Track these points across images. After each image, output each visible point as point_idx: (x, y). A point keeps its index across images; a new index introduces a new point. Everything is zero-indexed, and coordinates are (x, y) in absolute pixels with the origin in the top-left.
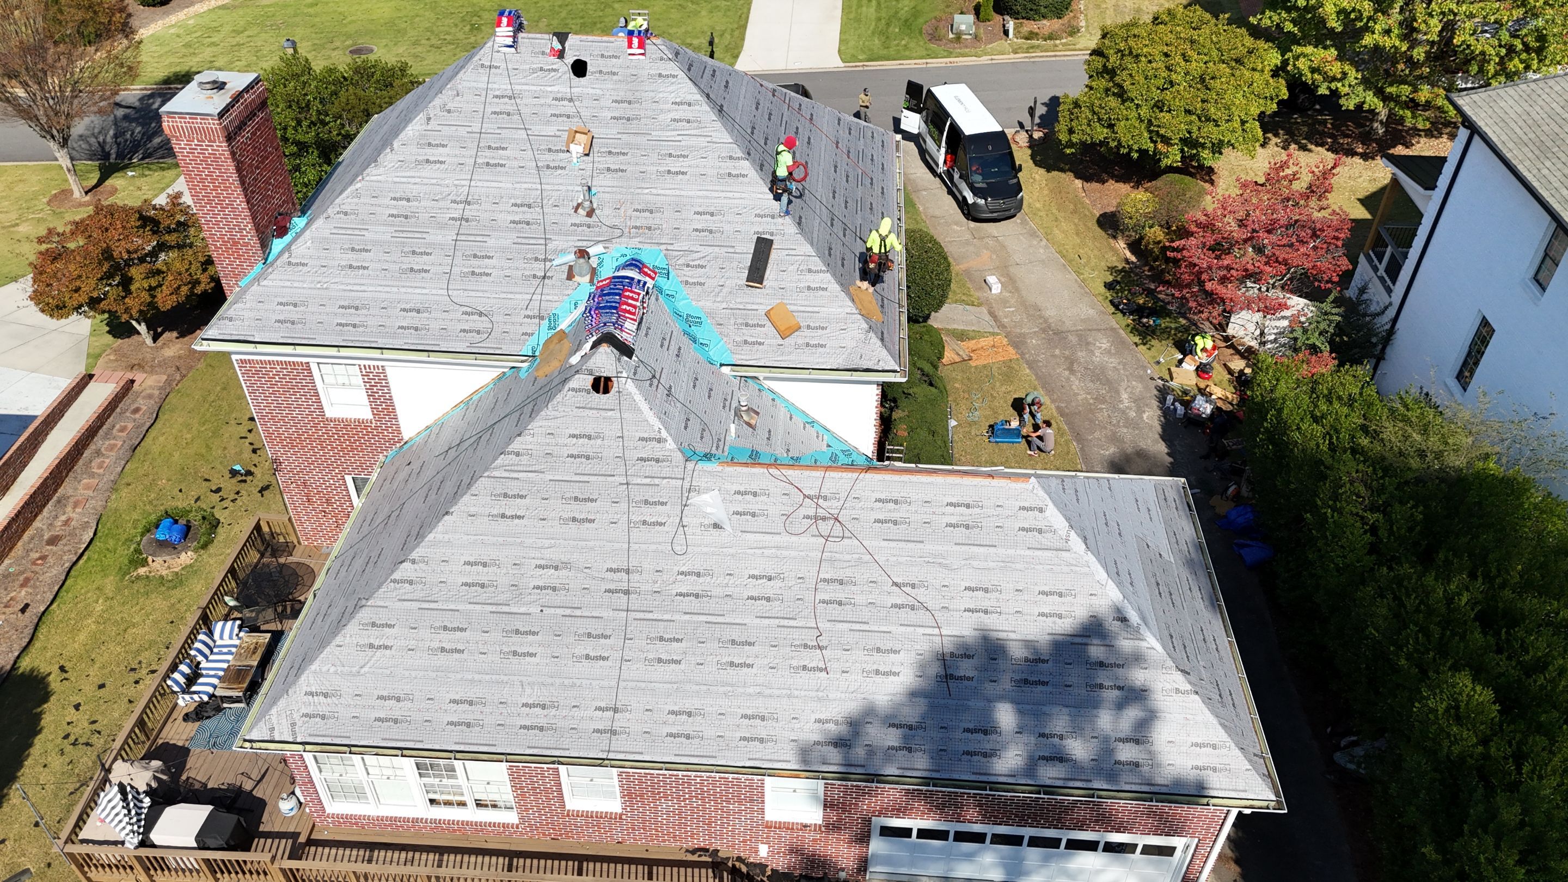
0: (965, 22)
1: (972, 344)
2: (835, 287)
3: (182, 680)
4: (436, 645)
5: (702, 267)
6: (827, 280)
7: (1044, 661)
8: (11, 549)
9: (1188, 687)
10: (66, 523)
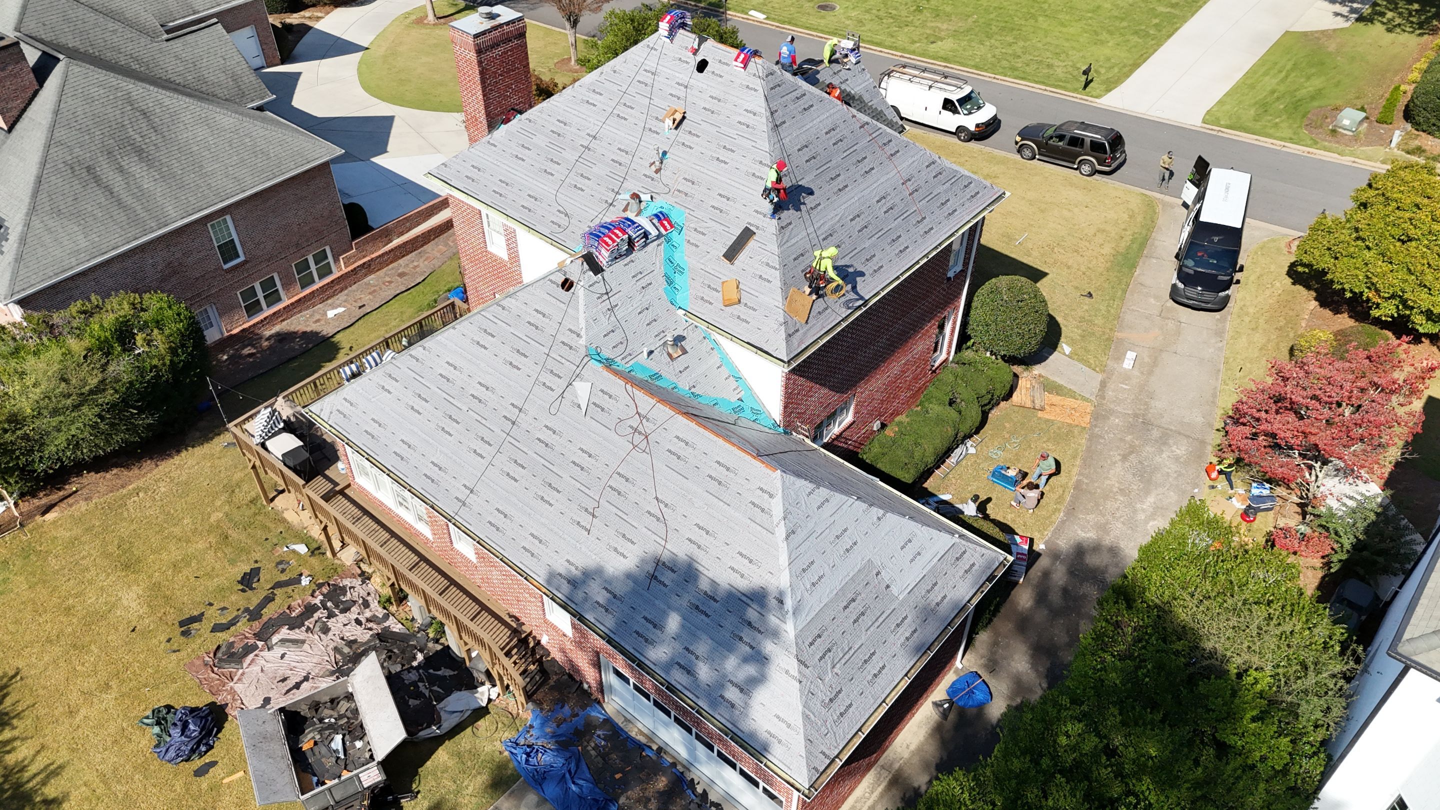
0: (1349, 118)
1: (1056, 399)
2: (777, 283)
3: (349, 373)
4: (411, 403)
5: (704, 234)
6: (776, 277)
7: (715, 600)
8: (379, 270)
9: (796, 674)
10: (416, 267)
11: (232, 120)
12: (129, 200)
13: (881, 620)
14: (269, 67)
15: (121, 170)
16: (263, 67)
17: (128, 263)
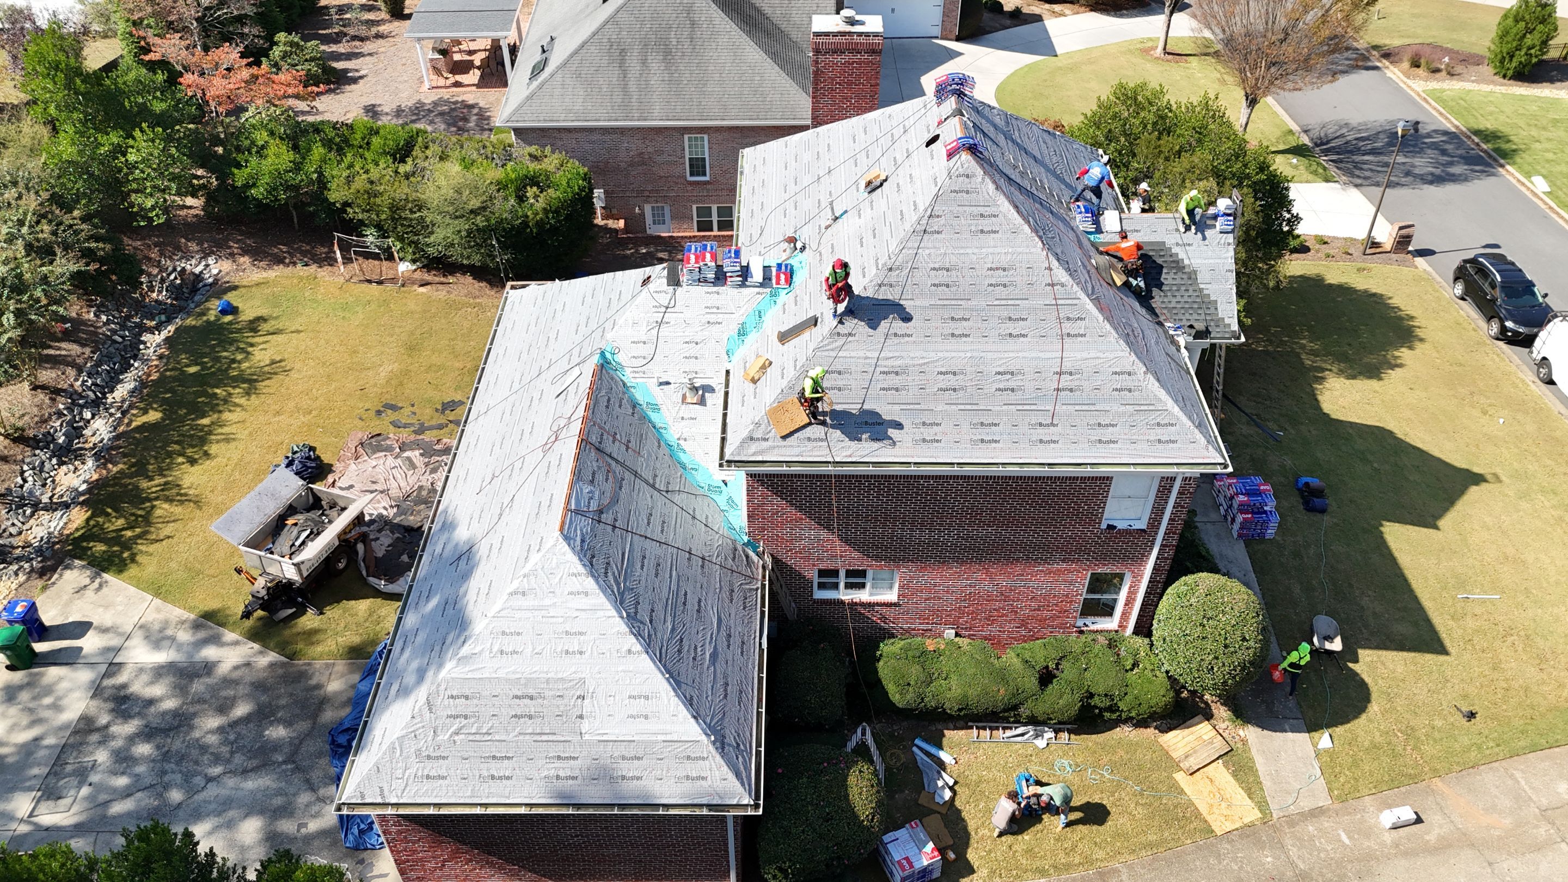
11: (757, 57)
12: (632, 87)
13: (545, 738)
14: (942, 38)
15: (644, 62)
16: (936, 37)
17: (607, 138)
